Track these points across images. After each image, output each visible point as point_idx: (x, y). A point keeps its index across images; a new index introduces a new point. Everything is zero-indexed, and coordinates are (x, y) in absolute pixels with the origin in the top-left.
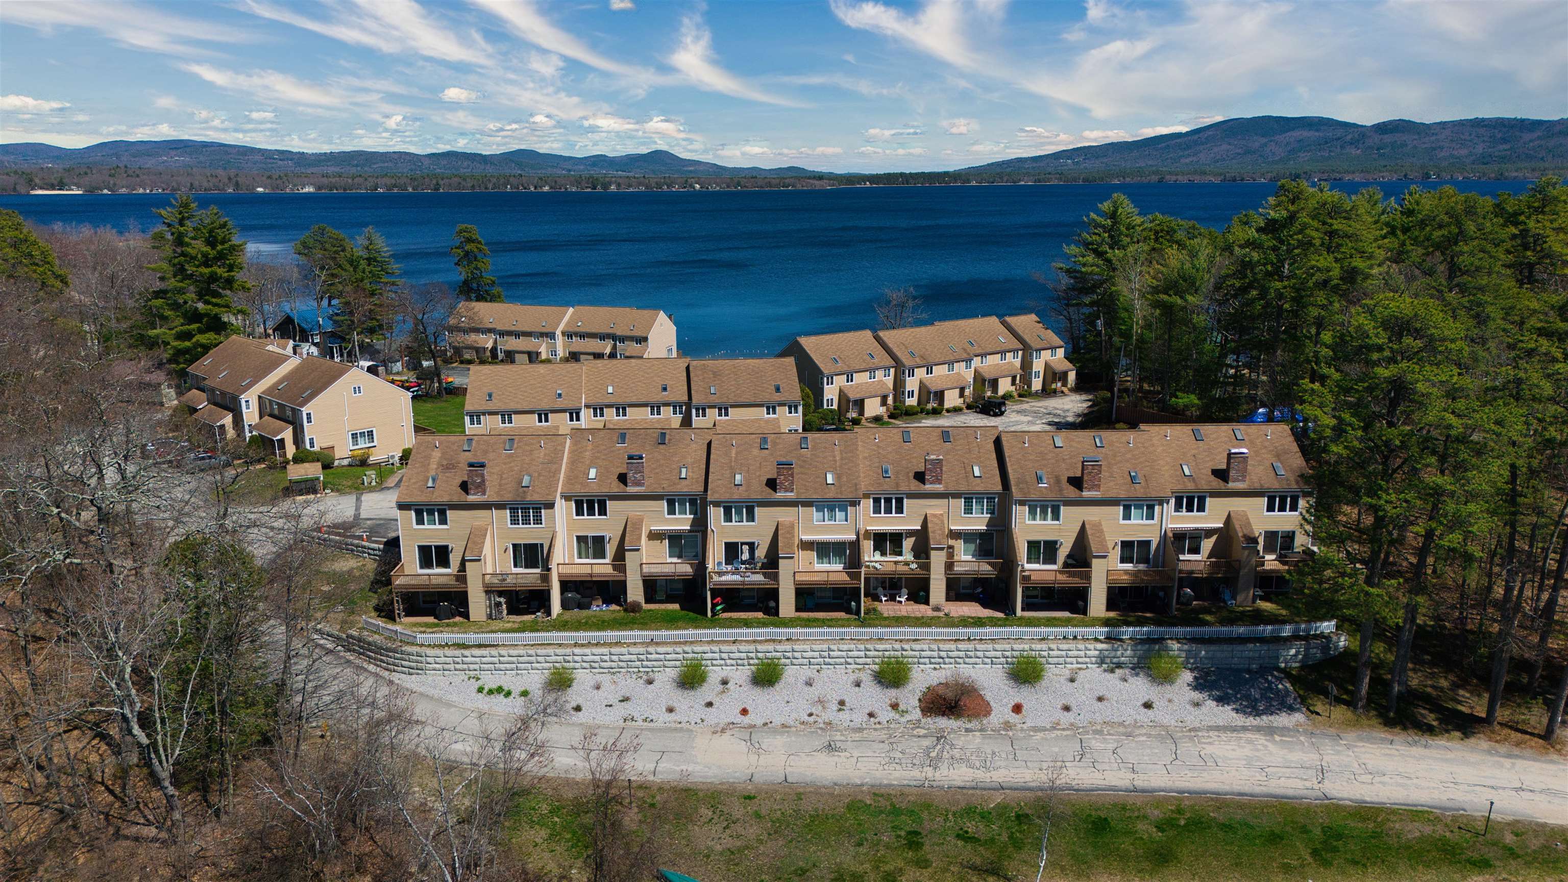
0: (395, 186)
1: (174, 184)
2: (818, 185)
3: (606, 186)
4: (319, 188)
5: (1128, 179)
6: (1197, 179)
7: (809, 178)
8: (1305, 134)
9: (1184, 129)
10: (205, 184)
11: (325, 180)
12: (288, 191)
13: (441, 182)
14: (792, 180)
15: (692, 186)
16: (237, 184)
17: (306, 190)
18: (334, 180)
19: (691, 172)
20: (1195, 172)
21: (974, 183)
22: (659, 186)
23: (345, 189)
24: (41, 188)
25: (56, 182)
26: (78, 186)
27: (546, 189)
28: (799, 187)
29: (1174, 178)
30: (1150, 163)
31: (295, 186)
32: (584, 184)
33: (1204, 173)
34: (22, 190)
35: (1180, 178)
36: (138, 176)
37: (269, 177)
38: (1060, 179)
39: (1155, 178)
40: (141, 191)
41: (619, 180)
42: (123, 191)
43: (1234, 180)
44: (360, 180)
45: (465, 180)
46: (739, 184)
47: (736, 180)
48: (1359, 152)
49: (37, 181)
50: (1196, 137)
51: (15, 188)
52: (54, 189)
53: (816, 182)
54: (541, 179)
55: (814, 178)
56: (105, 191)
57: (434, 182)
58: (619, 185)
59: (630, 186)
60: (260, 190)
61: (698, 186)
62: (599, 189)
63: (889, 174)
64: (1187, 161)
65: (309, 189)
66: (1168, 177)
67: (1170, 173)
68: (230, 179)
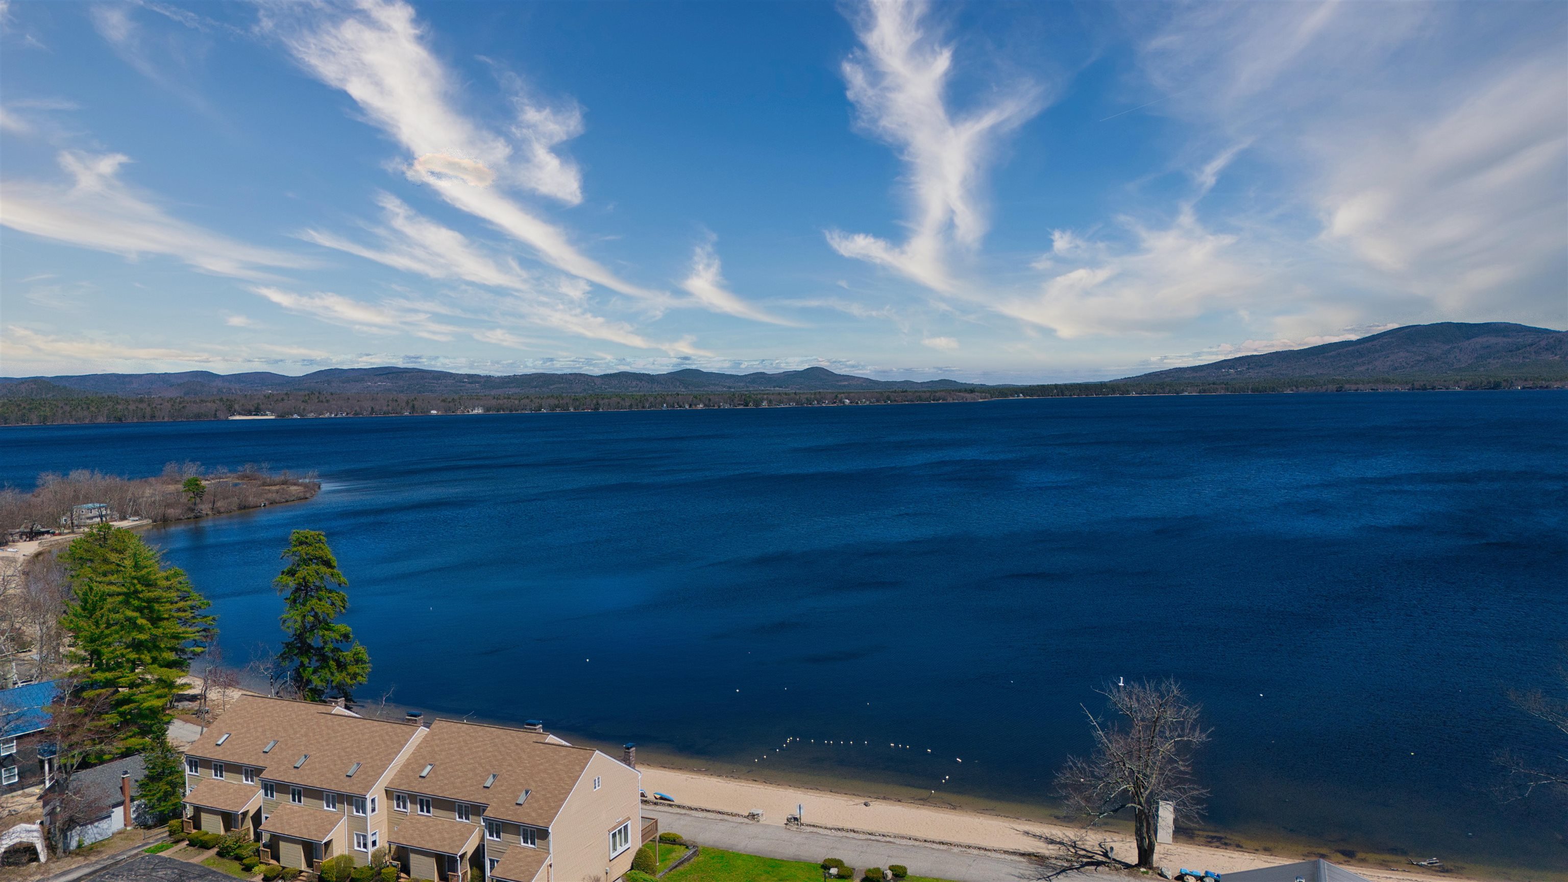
0: (557, 406)
1: (357, 408)
2: (969, 397)
3: (757, 403)
4: (488, 410)
5: (1301, 389)
6: (1381, 388)
7: (960, 391)
8: (1493, 340)
9: (1353, 337)
10: (385, 408)
11: (494, 402)
12: (459, 413)
13: (601, 402)
14: (943, 394)
15: (841, 401)
16: (413, 406)
17: (475, 412)
18: (501, 402)
19: (844, 386)
20: (1377, 381)
21: (1134, 394)
22: (809, 401)
23: (511, 411)
24: (240, 414)
25: (253, 409)
26: (272, 412)
27: (701, 406)
28: (950, 400)
29: (1354, 387)
30: (1320, 371)
31: (466, 407)
32: (736, 401)
33: (1387, 381)
34: (222, 416)
35: (1361, 386)
36: (327, 401)
37: (444, 401)
38: (1227, 389)
39: (1332, 387)
40: (327, 415)
41: (771, 397)
42: (311, 415)
43: (1424, 388)
44: (527, 401)
45: (624, 399)
46: (889, 398)
47: (886, 395)
48: (1557, 358)
49: (236, 407)
50: (1369, 345)
51: (216, 414)
52: (251, 415)
53: (968, 395)
54: (696, 397)
55: (966, 391)
56: (295, 416)
57: (594, 402)
58: (770, 402)
59: (781, 402)
60: (434, 412)
61: (847, 401)
62: (751, 405)
63: (1043, 386)
64: (1363, 368)
65: (479, 411)
66: (1347, 386)
67: (1348, 382)
68: (407, 403)
